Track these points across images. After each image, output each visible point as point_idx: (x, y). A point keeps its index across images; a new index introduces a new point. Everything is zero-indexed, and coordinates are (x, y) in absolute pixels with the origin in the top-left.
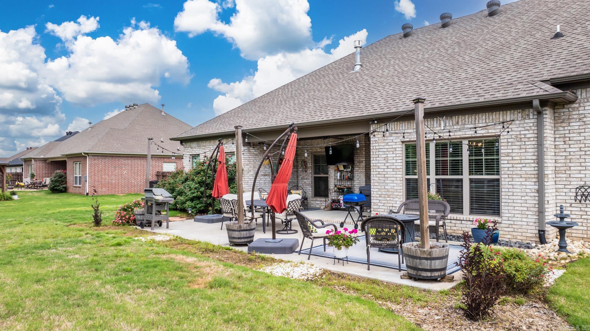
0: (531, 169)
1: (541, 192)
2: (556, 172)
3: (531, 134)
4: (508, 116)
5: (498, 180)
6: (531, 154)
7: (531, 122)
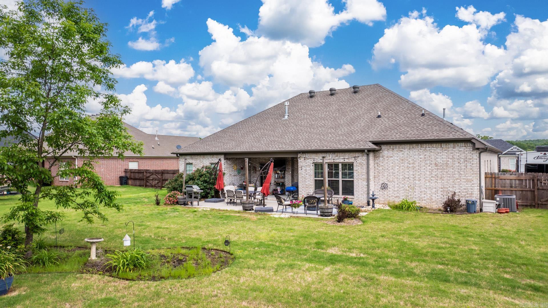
0: (365, 176)
1: (368, 185)
2: (375, 177)
3: (365, 163)
4: (357, 155)
5: (353, 181)
6: (365, 171)
7: (365, 157)
